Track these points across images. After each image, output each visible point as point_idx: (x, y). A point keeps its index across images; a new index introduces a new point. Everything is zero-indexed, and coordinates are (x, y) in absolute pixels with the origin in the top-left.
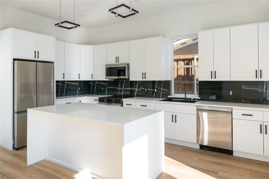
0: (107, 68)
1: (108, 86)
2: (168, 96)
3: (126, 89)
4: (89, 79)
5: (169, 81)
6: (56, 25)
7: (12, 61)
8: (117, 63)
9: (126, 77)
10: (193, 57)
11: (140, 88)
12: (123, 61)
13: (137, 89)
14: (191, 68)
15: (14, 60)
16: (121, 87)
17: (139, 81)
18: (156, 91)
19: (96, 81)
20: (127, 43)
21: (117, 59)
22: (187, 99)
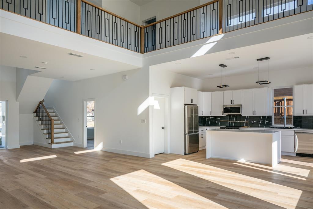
0: (224, 108)
1: (221, 120)
2: (271, 126)
3: (237, 121)
5: (271, 116)
6: (217, 87)
7: (183, 105)
8: (232, 104)
9: (241, 114)
10: (284, 98)
12: (236, 103)
13: (245, 122)
14: (282, 108)
15: (185, 104)
16: (233, 120)
17: (248, 116)
18: (261, 122)
19: (210, 117)
20: (240, 91)
21: (232, 101)
22: (285, 127)
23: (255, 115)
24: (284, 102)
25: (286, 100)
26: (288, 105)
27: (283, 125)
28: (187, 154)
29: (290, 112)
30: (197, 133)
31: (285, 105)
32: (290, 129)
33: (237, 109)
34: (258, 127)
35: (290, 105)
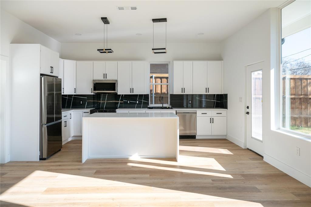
0: (94, 84)
1: (88, 99)
2: (148, 106)
3: (109, 102)
4: (72, 93)
5: (147, 95)
6: (98, 50)
7: (39, 76)
8: (105, 79)
9: (116, 91)
10: (152, 75)
11: (123, 101)
12: (110, 78)
13: (120, 102)
15: (42, 75)
16: (104, 100)
17: (122, 95)
18: (137, 103)
19: (72, 95)
20: (115, 62)
21: (105, 75)
22: (164, 107)
23: (133, 94)
24: (153, 79)
25: (155, 77)
26: (156, 82)
27: (162, 105)
28: (45, 159)
29: (158, 91)
30: (59, 121)
31: (154, 83)
32: (168, 109)
33: (112, 86)
34: (134, 107)
35: (158, 83)
